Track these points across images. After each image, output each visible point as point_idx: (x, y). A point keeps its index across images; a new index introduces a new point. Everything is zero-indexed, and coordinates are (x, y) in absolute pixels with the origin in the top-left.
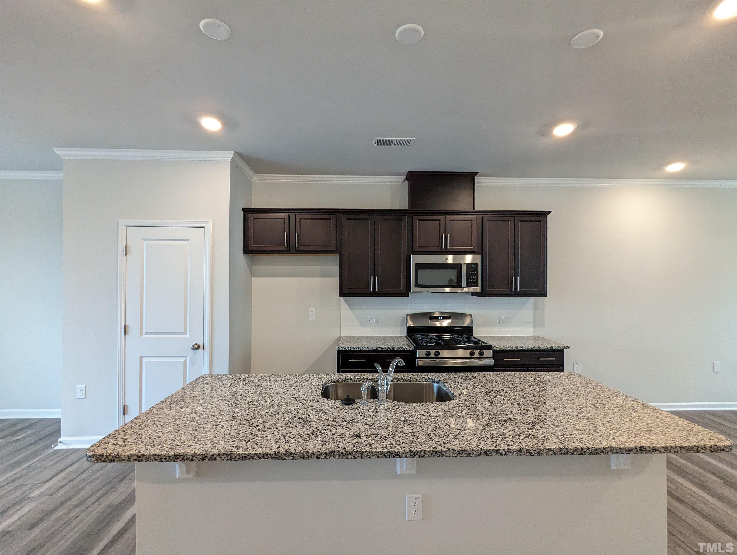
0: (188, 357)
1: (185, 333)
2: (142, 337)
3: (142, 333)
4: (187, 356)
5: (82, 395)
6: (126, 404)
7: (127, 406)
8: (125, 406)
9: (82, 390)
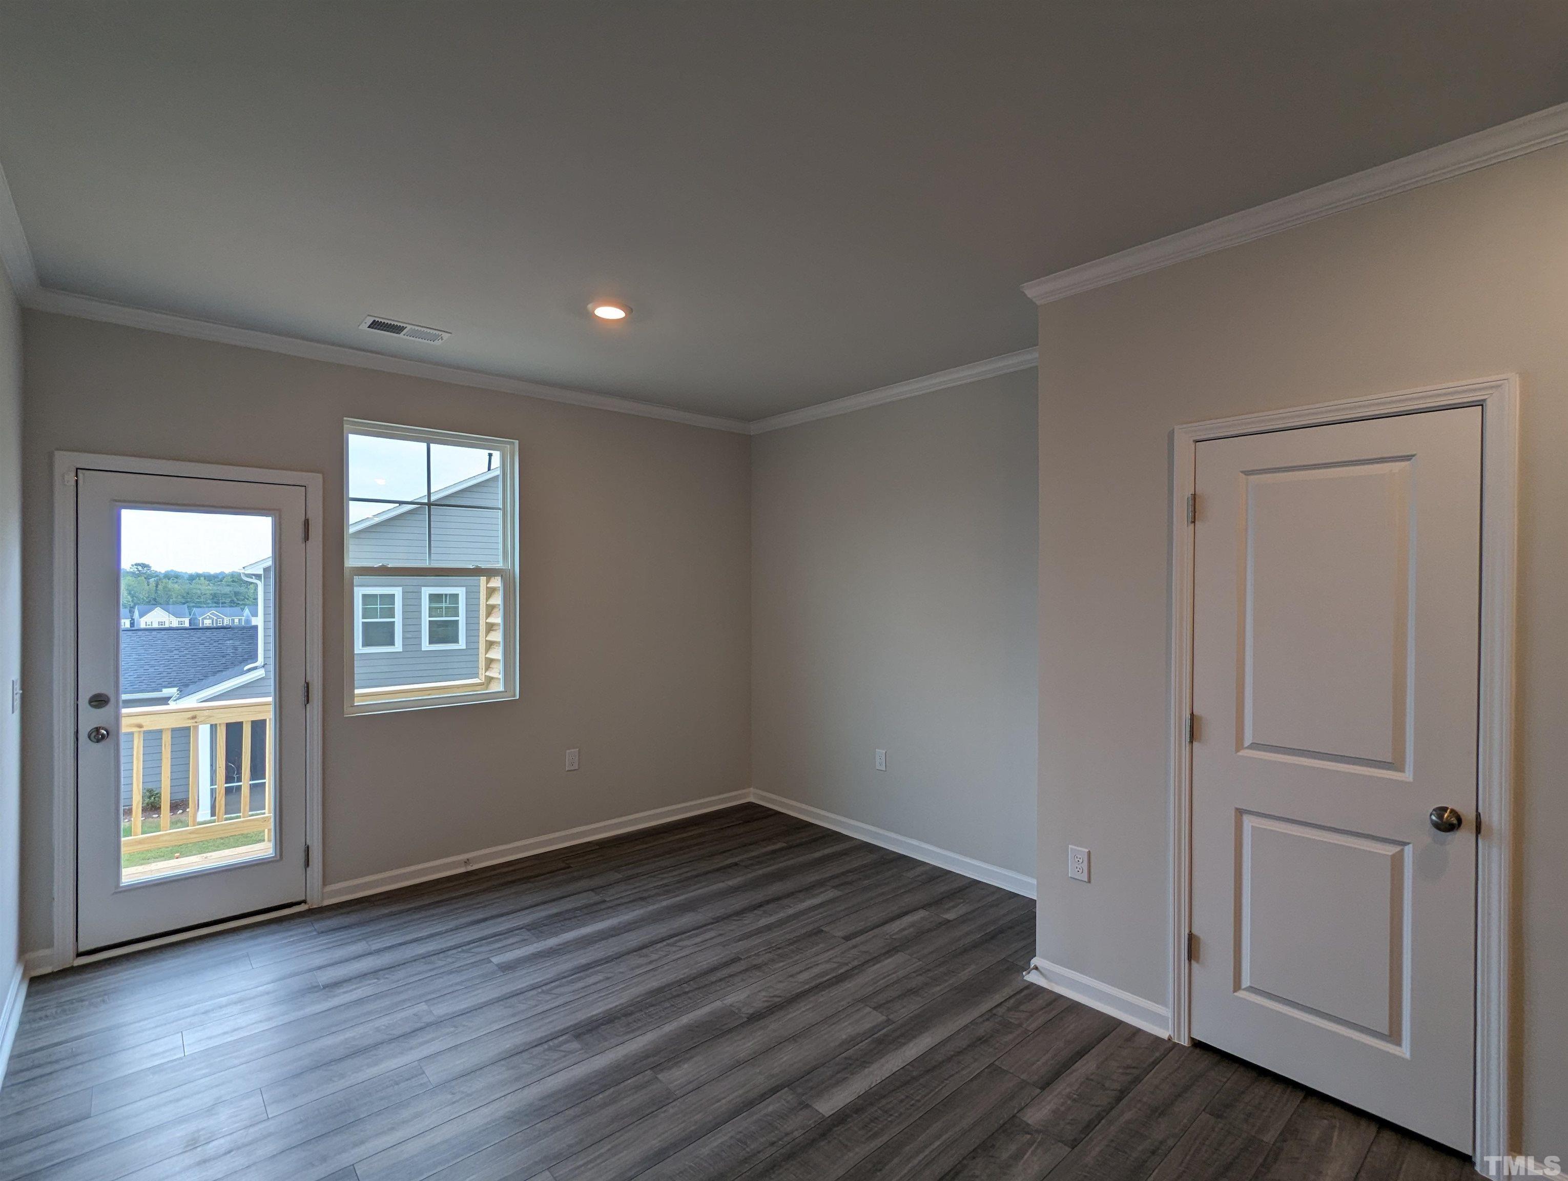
0: (1408, 850)
1: (1396, 765)
2: (1241, 753)
3: (1242, 744)
4: (1406, 844)
5: (1081, 871)
6: (1194, 931)
7: (1198, 938)
8: (1191, 937)
9: (1081, 861)
